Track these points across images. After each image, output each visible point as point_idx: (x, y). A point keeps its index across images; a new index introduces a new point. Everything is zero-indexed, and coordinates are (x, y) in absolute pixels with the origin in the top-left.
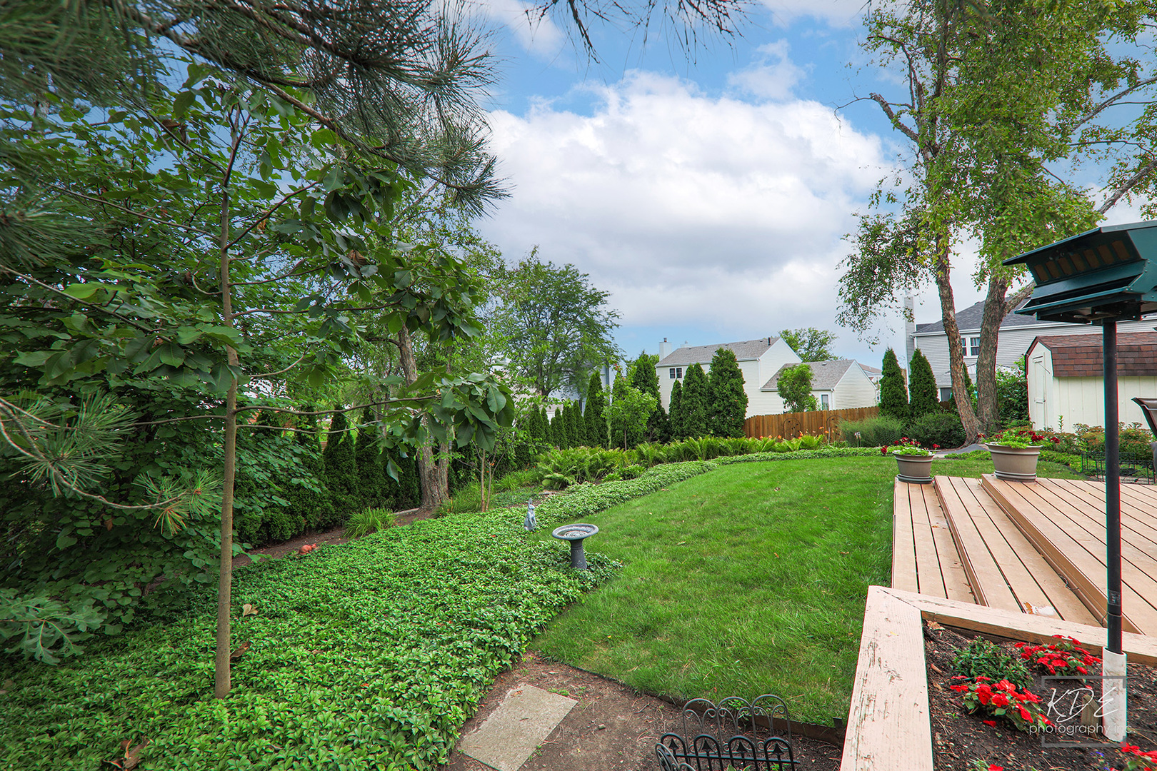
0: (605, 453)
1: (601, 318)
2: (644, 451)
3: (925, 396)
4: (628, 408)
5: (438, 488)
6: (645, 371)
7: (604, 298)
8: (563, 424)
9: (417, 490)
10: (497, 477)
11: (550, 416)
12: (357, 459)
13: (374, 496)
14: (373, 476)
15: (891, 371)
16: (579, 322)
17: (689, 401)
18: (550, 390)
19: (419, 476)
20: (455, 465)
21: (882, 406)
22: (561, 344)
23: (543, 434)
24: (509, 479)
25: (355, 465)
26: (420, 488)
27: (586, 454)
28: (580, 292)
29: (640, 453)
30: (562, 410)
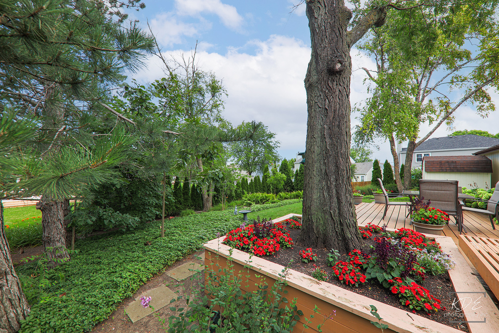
0: (267, 195)
1: (273, 144)
2: (282, 195)
3: (388, 177)
4: (276, 179)
5: (209, 204)
6: (285, 166)
7: (274, 136)
8: (254, 185)
9: (202, 205)
10: (229, 202)
11: (249, 182)
12: (183, 194)
13: (188, 206)
14: (188, 199)
15: (376, 168)
16: (264, 145)
17: (301, 177)
18: (252, 172)
19: (203, 200)
20: (214, 196)
21: (372, 181)
22: (256, 154)
23: (246, 188)
24: (233, 203)
25: (182, 196)
26: (203, 204)
27: (260, 195)
28: (264, 133)
29: (280, 196)
30: (253, 179)
